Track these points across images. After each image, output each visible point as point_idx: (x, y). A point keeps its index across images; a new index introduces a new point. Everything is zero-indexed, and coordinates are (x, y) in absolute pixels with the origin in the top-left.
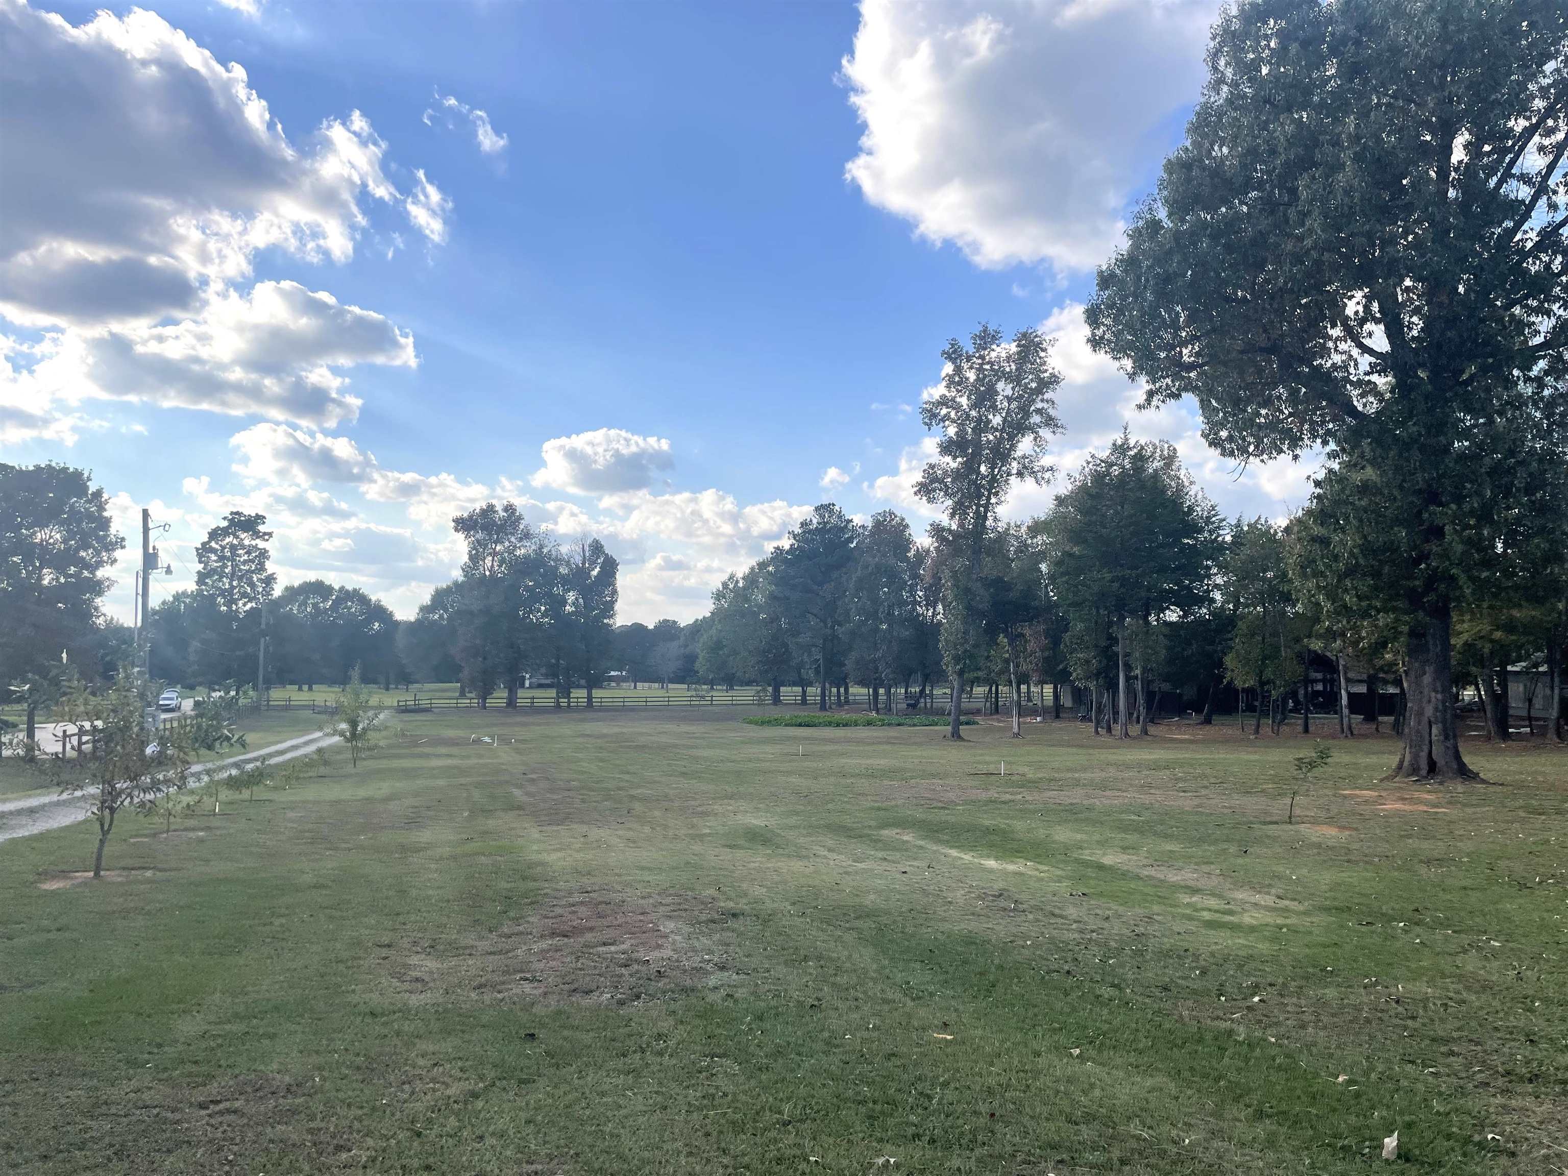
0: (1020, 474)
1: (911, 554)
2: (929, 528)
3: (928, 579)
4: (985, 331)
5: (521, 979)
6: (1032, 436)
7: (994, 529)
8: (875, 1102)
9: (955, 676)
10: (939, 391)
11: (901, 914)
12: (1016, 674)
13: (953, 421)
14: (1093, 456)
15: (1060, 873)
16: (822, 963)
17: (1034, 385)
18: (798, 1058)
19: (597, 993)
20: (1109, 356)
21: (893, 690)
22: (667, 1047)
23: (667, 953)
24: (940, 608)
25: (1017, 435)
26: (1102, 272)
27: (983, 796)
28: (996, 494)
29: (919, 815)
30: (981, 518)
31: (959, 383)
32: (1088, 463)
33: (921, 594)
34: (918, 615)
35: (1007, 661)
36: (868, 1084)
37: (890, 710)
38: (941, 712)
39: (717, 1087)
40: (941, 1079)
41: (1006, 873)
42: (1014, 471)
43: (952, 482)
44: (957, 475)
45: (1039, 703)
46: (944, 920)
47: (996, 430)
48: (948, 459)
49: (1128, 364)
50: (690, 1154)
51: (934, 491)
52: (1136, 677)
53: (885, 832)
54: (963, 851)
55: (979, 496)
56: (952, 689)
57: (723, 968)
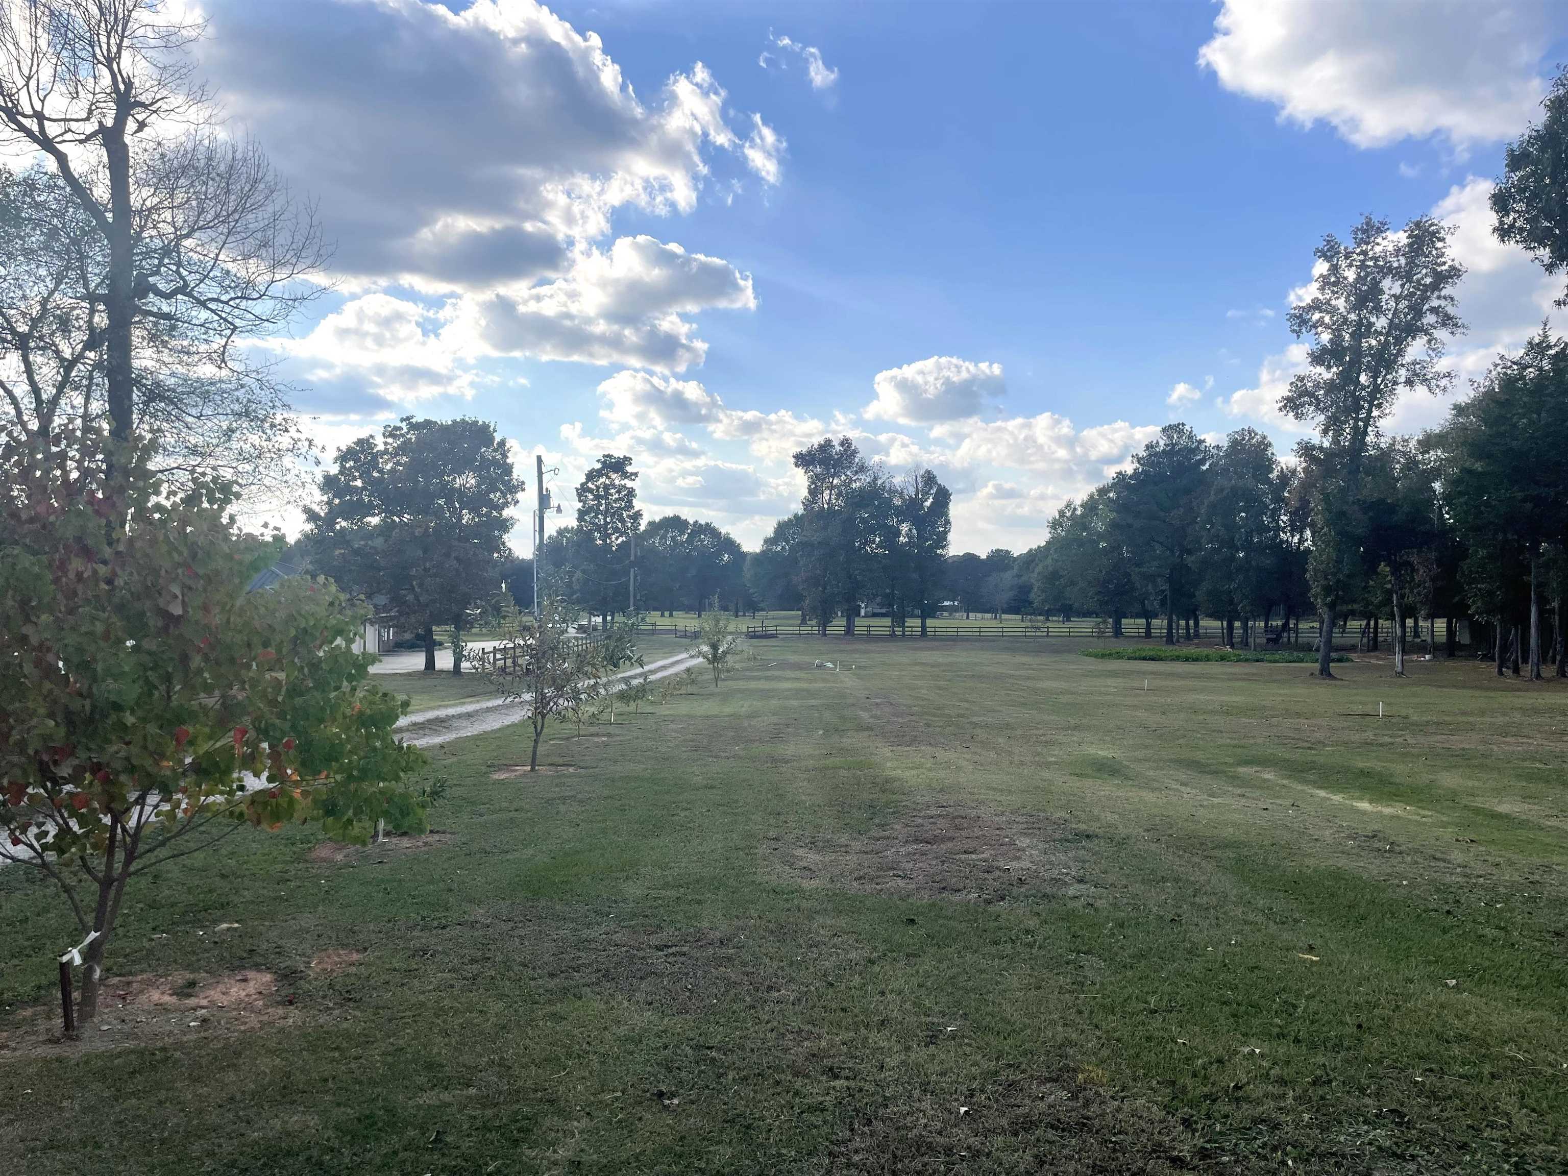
0: (1409, 382)
1: (1274, 475)
2: (1296, 447)
3: (1294, 503)
4: (1367, 222)
5: (894, 875)
6: (1426, 338)
7: (1377, 446)
8: (1239, 1004)
9: (1325, 609)
10: (1309, 293)
11: (1261, 847)
12: (1399, 606)
13: (1327, 327)
15: (1445, 818)
16: (1180, 884)
17: (1428, 280)
18: (1160, 961)
20: (1521, 246)
21: (1250, 623)
22: (1035, 941)
24: (1308, 533)
25: (1407, 337)
26: (1512, 151)
27: (1356, 737)
28: (1379, 406)
29: (1281, 753)
30: (1360, 434)
31: (1335, 284)
33: (1285, 518)
34: (1282, 542)
35: (1389, 593)
36: (1232, 989)
37: (1247, 644)
38: (1308, 648)
40: (1306, 993)
41: (1383, 816)
42: (1402, 379)
43: (1326, 395)
44: (1331, 387)
45: (1429, 639)
46: (1310, 855)
47: (1381, 334)
48: (1320, 369)
49: (1545, 253)
51: (1303, 405)
53: (1244, 770)
54: (1332, 792)
55: (1358, 408)
56: (1322, 623)
57: (1081, 881)
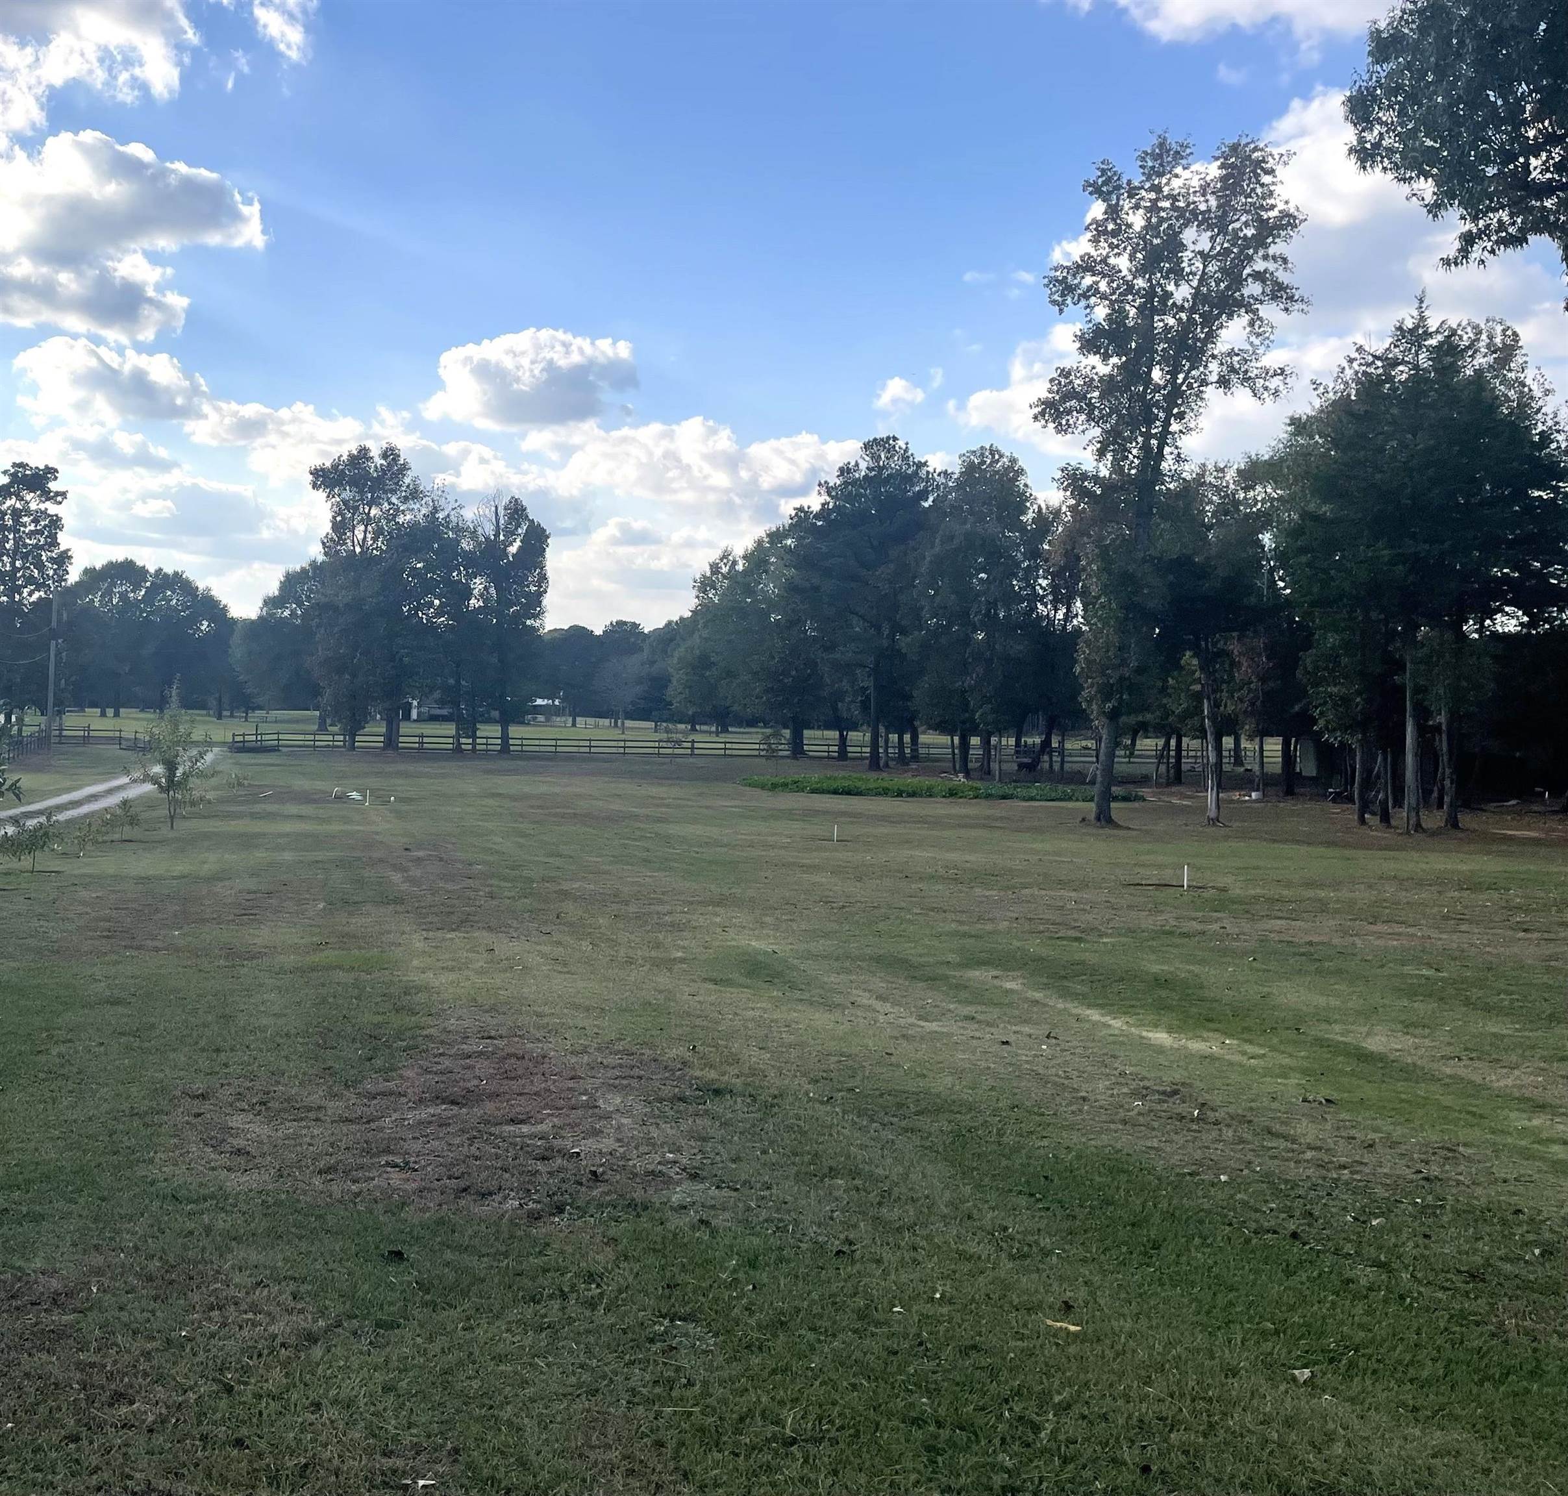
0: (1223, 382)
1: (1029, 516)
2: (1058, 475)
3: (1058, 560)
4: (1161, 145)
5: (388, 1164)
6: (1246, 318)
7: (1176, 476)
8: (939, 1425)
9: (1104, 720)
10: (1080, 247)
11: (995, 1112)
12: (1213, 718)
13: (1104, 297)
14: (1360, 349)
15: (1286, 1061)
16: (858, 1182)
17: (1250, 232)
18: (811, 1336)
19: (498, 1198)
20: (1390, 176)
21: (994, 740)
22: (601, 1294)
23: (607, 1143)
24: (1078, 605)
25: (1219, 316)
26: (1378, 31)
27: (1148, 922)
28: (1181, 416)
29: (1034, 946)
30: (1151, 458)
31: (1114, 233)
32: (1351, 361)
33: (1044, 583)
34: (1040, 618)
35: (1198, 697)
36: (929, 1393)
37: (989, 773)
38: (1078, 778)
39: (678, 1369)
40: (1057, 1399)
41: (1189, 1056)
42: (1214, 378)
43: (1101, 397)
44: (1109, 386)
45: (1256, 768)
46: (1071, 1127)
47: (1182, 308)
48: (1094, 360)
49: (1427, 188)
50: (631, 1472)
51: (1069, 412)
52: (1437, 728)
53: (976, 974)
54: (1109, 1013)
55: (1150, 420)
56: (1099, 740)
57: (694, 1177)
